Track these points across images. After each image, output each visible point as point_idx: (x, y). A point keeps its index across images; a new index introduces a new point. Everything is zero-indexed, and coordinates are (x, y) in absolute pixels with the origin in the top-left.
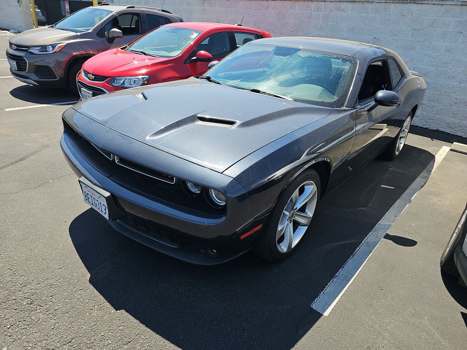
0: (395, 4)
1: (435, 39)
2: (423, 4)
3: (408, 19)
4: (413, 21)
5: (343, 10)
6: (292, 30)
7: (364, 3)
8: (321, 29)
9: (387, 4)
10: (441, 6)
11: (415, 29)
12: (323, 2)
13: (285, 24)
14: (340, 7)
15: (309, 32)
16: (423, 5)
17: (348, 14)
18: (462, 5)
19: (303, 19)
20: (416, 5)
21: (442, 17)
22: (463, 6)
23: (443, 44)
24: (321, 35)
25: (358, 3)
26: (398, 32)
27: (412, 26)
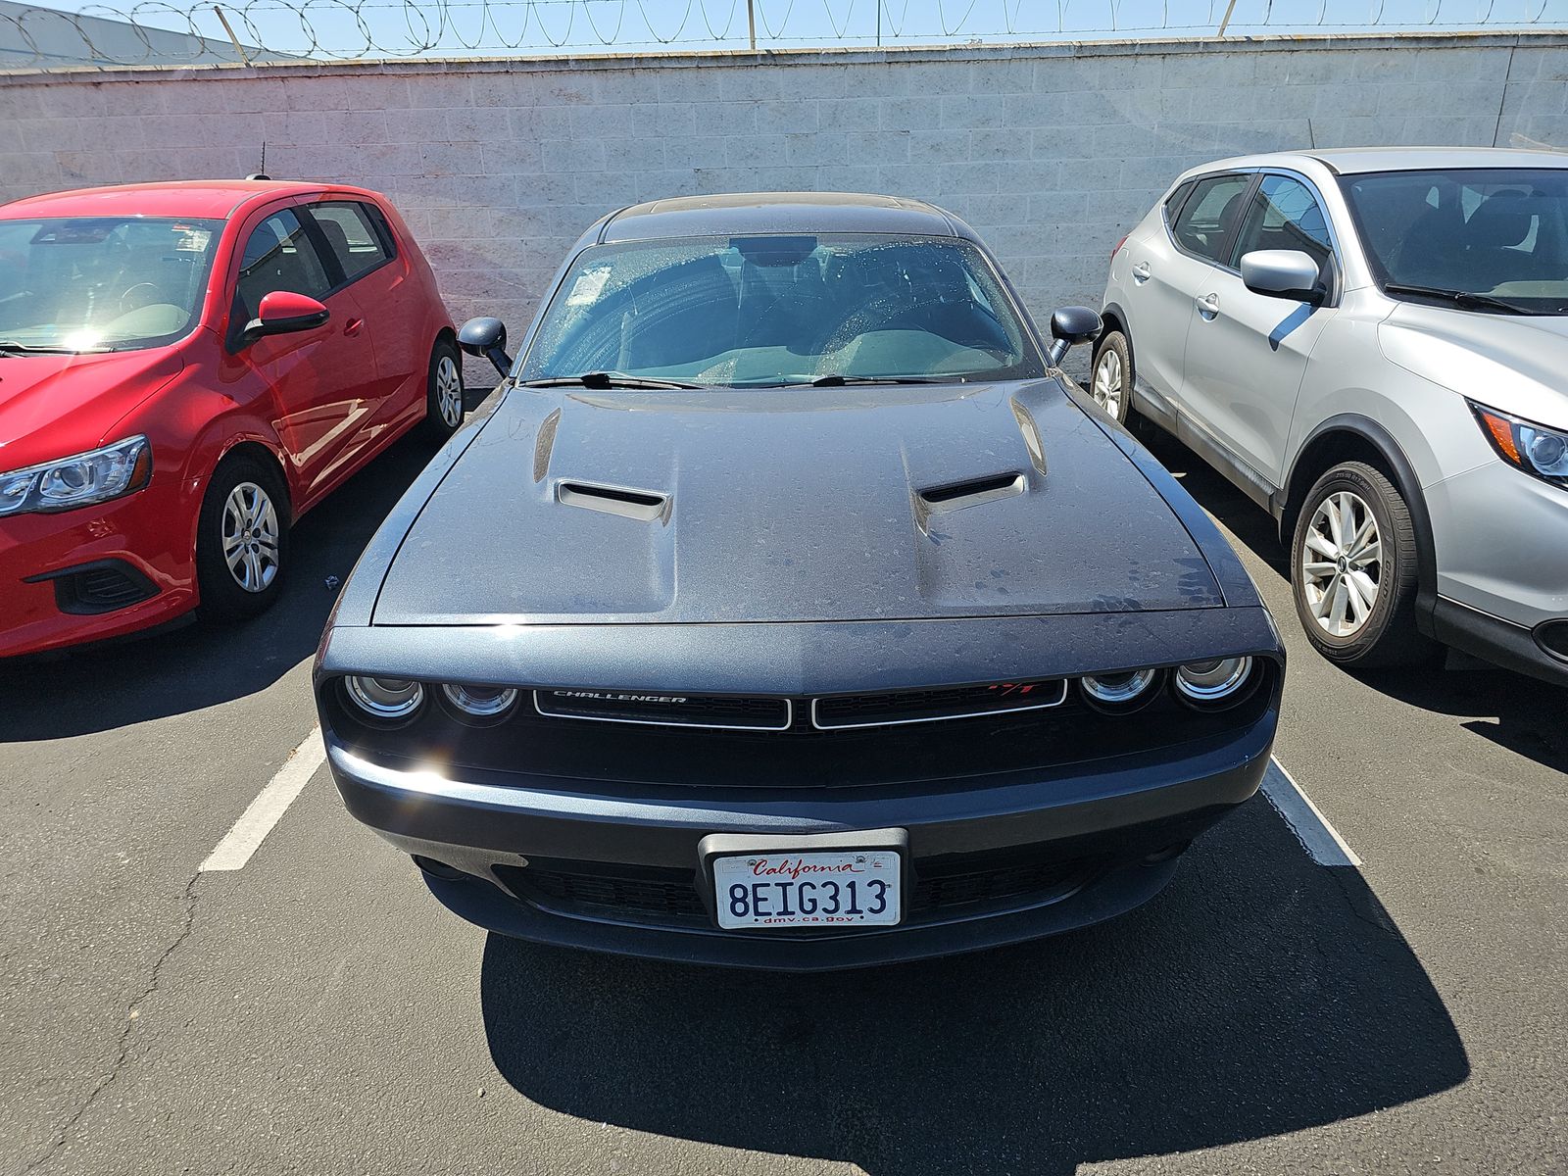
0: (723, 70)
1: (852, 157)
2: (796, 65)
3: (772, 110)
4: (784, 114)
5: (578, 97)
6: (417, 172)
7: (636, 72)
8: (523, 161)
9: (702, 71)
10: (842, 68)
11: (796, 136)
12: (500, 75)
13: (384, 154)
14: (566, 89)
15: (484, 175)
16: (799, 70)
17: (597, 109)
18: (890, 63)
19: (446, 133)
20: (781, 71)
21: (853, 97)
22: (892, 65)
23: (875, 166)
24: (529, 177)
25: (617, 74)
26: (757, 148)
27: (785, 127)
